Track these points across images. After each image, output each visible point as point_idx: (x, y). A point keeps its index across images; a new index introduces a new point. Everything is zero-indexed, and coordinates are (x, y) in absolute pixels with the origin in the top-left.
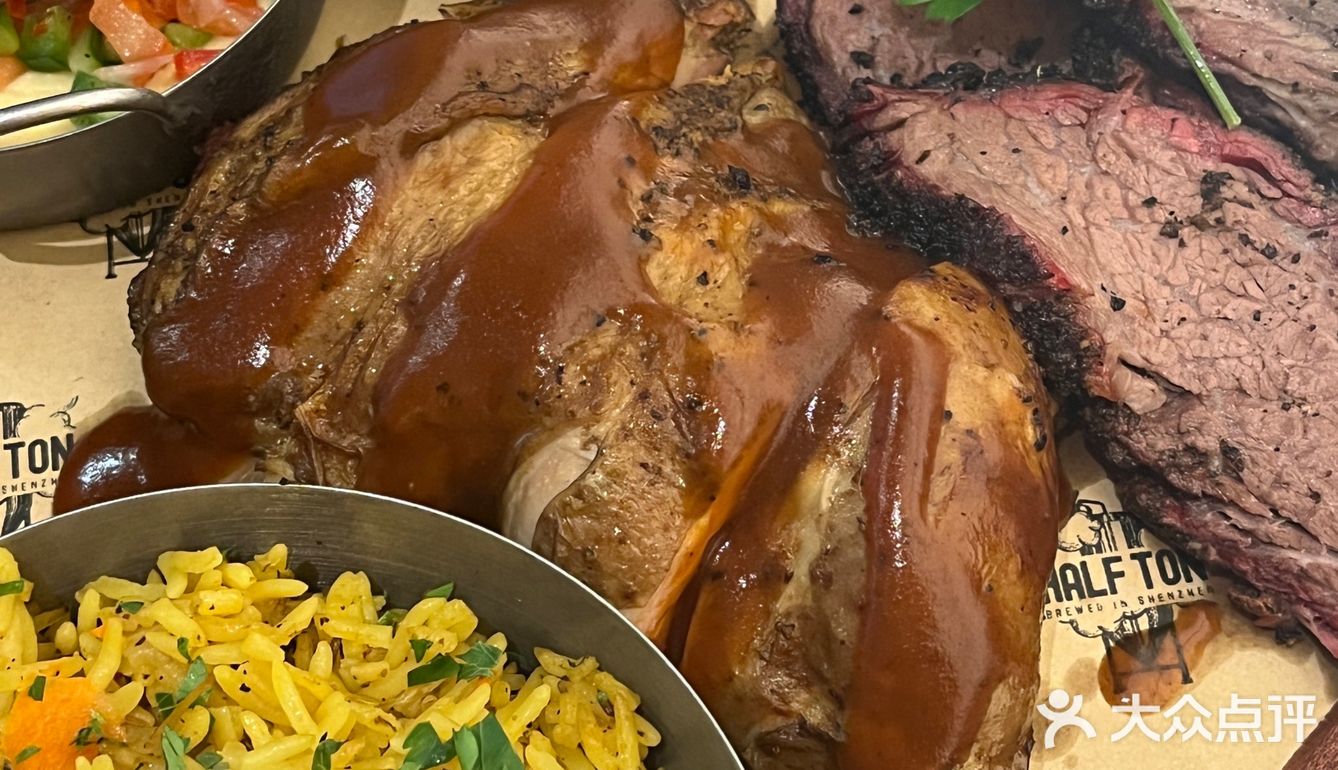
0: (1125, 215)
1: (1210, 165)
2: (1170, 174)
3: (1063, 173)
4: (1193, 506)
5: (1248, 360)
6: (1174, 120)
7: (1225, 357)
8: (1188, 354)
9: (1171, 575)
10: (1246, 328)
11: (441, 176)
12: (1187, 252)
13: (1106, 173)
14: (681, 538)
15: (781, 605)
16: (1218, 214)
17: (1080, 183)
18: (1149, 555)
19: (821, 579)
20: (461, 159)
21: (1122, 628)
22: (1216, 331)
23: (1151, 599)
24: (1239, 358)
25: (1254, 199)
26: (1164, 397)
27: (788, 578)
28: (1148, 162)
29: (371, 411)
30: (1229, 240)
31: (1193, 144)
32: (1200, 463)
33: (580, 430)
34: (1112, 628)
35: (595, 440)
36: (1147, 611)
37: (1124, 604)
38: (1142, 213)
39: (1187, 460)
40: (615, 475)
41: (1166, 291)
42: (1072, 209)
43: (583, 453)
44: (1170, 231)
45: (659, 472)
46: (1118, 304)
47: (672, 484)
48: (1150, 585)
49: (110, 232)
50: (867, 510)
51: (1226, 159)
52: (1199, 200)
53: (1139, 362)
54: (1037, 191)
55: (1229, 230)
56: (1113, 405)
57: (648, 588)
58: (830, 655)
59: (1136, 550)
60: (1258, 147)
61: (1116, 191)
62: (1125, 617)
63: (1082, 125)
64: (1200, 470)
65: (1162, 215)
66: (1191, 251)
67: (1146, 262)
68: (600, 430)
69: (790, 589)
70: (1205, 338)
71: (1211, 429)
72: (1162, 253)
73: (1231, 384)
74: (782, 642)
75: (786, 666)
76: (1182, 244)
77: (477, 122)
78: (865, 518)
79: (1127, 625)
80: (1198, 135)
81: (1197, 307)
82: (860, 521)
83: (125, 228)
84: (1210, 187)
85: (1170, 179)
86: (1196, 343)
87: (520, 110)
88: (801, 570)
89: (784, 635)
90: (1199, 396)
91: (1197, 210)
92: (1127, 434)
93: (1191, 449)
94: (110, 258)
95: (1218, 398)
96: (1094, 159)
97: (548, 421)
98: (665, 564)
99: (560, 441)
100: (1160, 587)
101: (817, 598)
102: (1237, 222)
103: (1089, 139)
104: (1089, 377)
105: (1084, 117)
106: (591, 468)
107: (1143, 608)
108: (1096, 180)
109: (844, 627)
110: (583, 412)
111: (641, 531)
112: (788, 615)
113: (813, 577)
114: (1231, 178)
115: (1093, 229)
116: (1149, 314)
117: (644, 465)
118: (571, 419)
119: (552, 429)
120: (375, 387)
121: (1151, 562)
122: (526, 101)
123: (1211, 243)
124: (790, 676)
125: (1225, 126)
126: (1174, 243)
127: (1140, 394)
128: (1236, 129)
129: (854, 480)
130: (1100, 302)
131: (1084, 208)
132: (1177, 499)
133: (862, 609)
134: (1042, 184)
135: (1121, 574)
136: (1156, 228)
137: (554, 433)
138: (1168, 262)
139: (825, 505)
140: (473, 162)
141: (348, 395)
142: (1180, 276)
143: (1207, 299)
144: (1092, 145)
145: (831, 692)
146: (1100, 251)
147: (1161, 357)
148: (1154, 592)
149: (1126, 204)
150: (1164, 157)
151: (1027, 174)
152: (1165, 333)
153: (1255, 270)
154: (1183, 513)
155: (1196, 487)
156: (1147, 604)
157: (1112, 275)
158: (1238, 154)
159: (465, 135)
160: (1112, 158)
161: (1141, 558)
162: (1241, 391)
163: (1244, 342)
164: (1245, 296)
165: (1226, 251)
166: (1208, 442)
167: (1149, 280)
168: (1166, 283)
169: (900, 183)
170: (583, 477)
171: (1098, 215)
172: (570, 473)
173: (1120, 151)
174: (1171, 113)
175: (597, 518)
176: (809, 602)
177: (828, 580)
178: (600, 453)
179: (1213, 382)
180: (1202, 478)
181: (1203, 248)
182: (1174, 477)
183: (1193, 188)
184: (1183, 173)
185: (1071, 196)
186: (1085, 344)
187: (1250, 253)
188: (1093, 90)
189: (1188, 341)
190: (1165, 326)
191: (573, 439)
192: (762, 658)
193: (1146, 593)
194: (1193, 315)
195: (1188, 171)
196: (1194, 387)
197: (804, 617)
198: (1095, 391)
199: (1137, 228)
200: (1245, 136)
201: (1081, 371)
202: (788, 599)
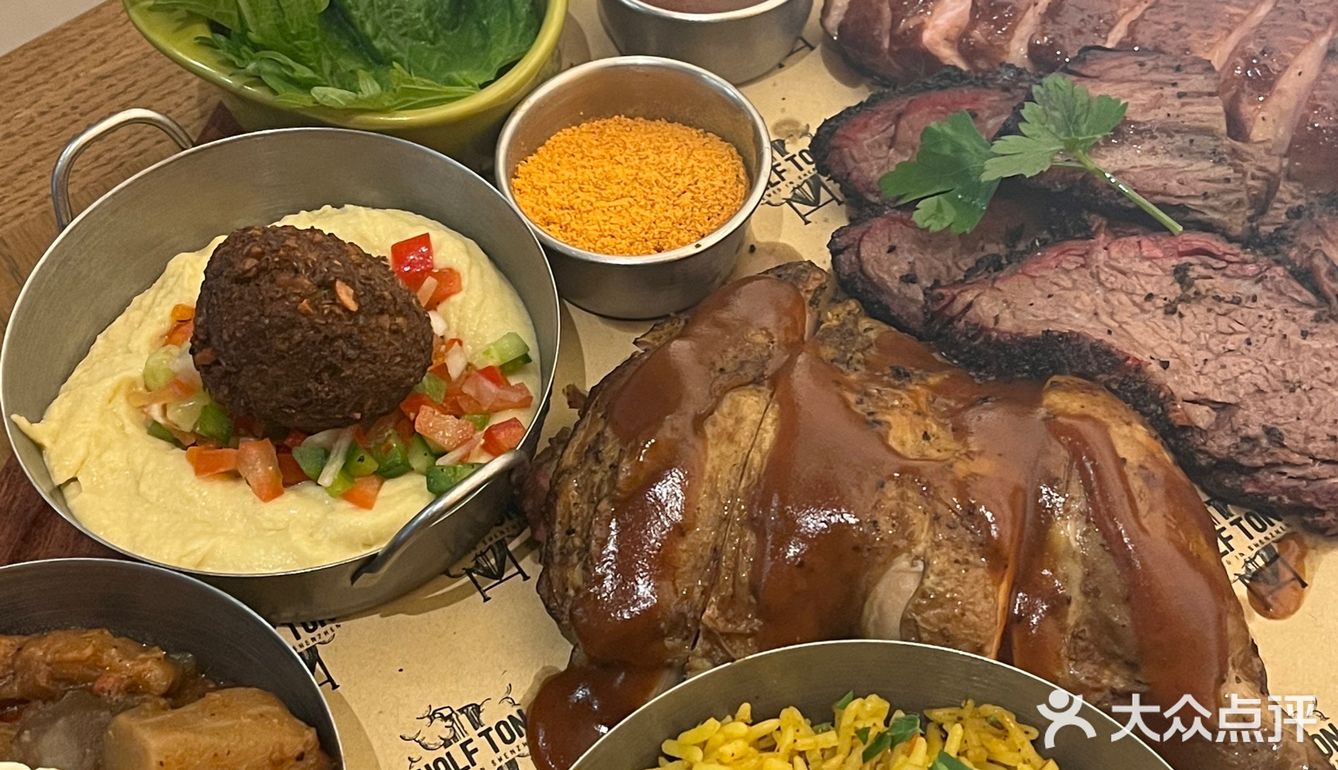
0: (1137, 310)
1: (1175, 262)
2: (1152, 276)
3: (1087, 299)
4: (1259, 475)
5: (1256, 371)
6: (1139, 242)
7: (1242, 374)
8: (1219, 381)
9: (1260, 527)
10: (1245, 352)
11: (725, 437)
12: (1185, 319)
13: (1113, 290)
14: (996, 600)
15: (1071, 621)
16: (1193, 289)
17: (1100, 301)
18: (1240, 519)
19: (1090, 593)
20: (731, 422)
21: (1248, 569)
22: (1228, 360)
23: (1257, 545)
24: (1250, 371)
25: (1210, 272)
26: (1214, 413)
27: (1069, 601)
28: (1136, 274)
29: (753, 600)
30: (1208, 302)
31: (1158, 253)
32: (1255, 446)
33: (905, 555)
34: (1243, 572)
35: (917, 558)
36: (1257, 553)
37: (1242, 555)
38: (1148, 305)
39: (1246, 446)
40: (942, 573)
41: (1186, 347)
42: (1104, 318)
43: (915, 569)
44: (1170, 310)
45: (967, 562)
46: (1165, 365)
47: (978, 567)
48: (1251, 537)
49: (469, 572)
50: (1105, 536)
51: (1182, 254)
52: (1178, 286)
53: (1193, 396)
54: (1077, 316)
55: (1205, 297)
56: (1190, 427)
57: (989, 641)
58: (1118, 640)
59: (1231, 519)
60: (1199, 240)
61: (1124, 298)
62: (1246, 562)
63: (1083, 266)
64: (1257, 450)
65: (1160, 302)
66: (1189, 317)
67: (1166, 333)
68: (920, 549)
69: (1073, 607)
70: (1223, 367)
71: (1253, 421)
72: (1172, 324)
73: (1252, 389)
74: (1082, 644)
75: (1089, 658)
76: (1181, 316)
77: (728, 395)
78: (1104, 542)
79: (1250, 566)
80: (1158, 246)
81: (1209, 349)
82: (1103, 545)
83: (478, 565)
84: (1181, 274)
85: (1154, 279)
86: (1220, 372)
87: (750, 379)
88: (1075, 593)
89: (1081, 638)
90: (1236, 405)
91: (1179, 292)
92: (1204, 444)
93: (1247, 439)
94: (479, 588)
95: (1249, 402)
96: (1101, 284)
97: (880, 559)
98: (993, 620)
99: (893, 568)
100: (1258, 536)
101: (1093, 606)
102: (1208, 290)
103: (1092, 274)
104: (1172, 415)
105: (1081, 260)
106: (924, 575)
107: (1254, 552)
108: (1109, 296)
109: (1120, 616)
110: (902, 543)
111: (971, 603)
112: (1077, 625)
113: (1086, 594)
114: (1191, 265)
115: (1124, 326)
116: (1185, 365)
117: (957, 561)
118: (896, 551)
119: (885, 563)
120: (750, 582)
121: (1244, 523)
122: (751, 372)
123: (1199, 309)
124: (1093, 663)
125: (1172, 234)
126: (1176, 316)
127: (1202, 416)
128: (1181, 233)
129: (1088, 521)
130: (1155, 367)
131: (1112, 315)
132: (1246, 474)
133: (1127, 600)
134: (1078, 311)
135: (1230, 537)
136: (1160, 313)
137: (886, 565)
138: (1179, 330)
139: (1075, 544)
140: (739, 421)
141: (732, 596)
142: (1190, 335)
143: (1213, 342)
144: (1095, 276)
145: (1126, 663)
146: (1136, 336)
147: (1204, 387)
148: (1256, 541)
149: (1135, 303)
150: (1145, 266)
151: (1065, 308)
152: (1200, 373)
153: (1232, 314)
154: (1256, 481)
155: (1259, 462)
156: (1256, 549)
157: (1152, 349)
158: (1189, 248)
159: (726, 406)
160: (1112, 279)
161: (1236, 522)
162: (1260, 391)
163: (1249, 360)
164: (1235, 332)
165: (1209, 310)
166: (1254, 430)
167: (1175, 345)
168: (1184, 342)
169: (997, 340)
170: (921, 583)
171: (1122, 317)
172: (910, 585)
173: (1115, 273)
174: (1134, 239)
175: (941, 606)
176: (1089, 610)
177: (1096, 592)
178: (927, 564)
179: (1242, 392)
180: (1260, 454)
181: (1194, 314)
182: (1244, 461)
183: (1171, 279)
184: (1160, 272)
185: (1099, 311)
186: (1162, 395)
187: (1226, 306)
188: (1079, 242)
189: (1215, 373)
190: (1198, 368)
191: (903, 562)
192: (1071, 659)
193: (1251, 543)
194: (1209, 356)
195: (1164, 270)
196: (1232, 399)
197: (1089, 622)
198: (1179, 422)
199: (1147, 316)
200: (1186, 236)
201: (1166, 412)
202: (1073, 615)
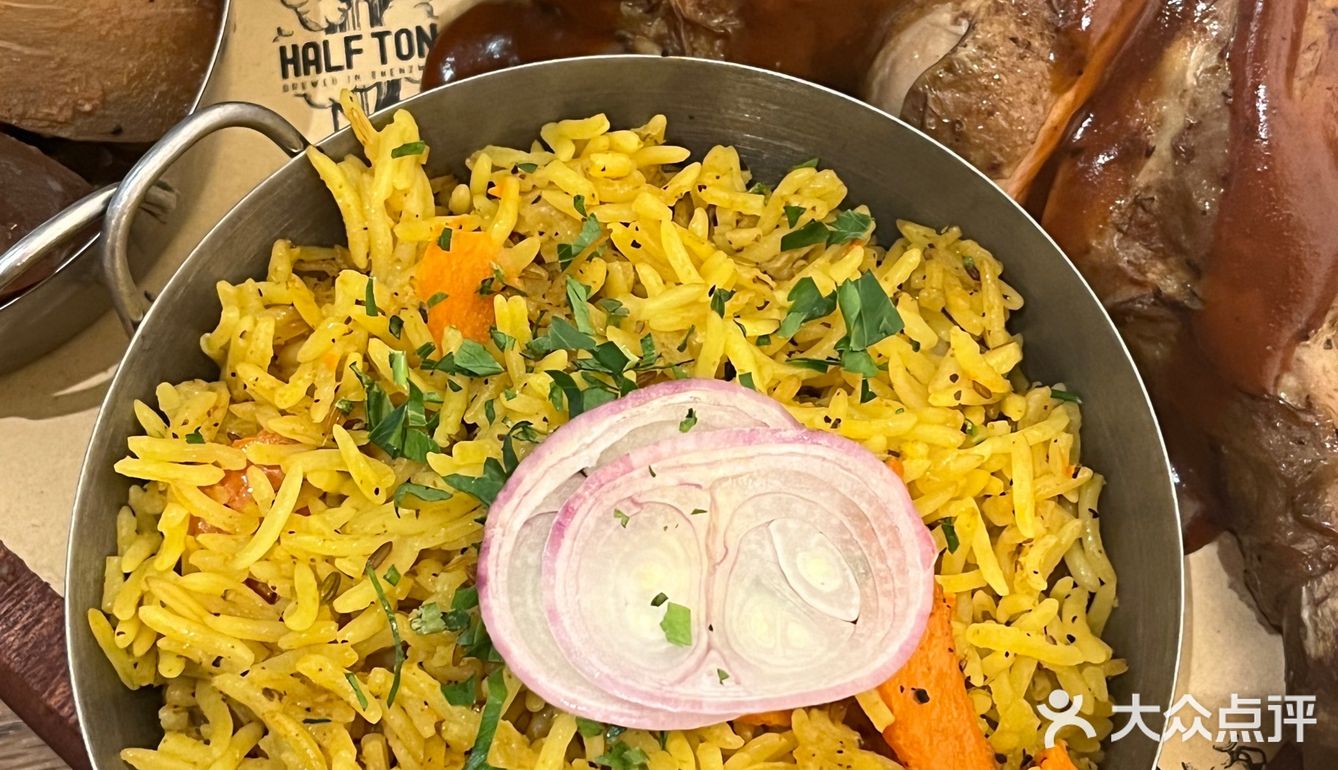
14: (1047, 111)
15: (1142, 179)
19: (1182, 153)
27: (1149, 152)
33: (950, 6)
35: (964, 15)
40: (986, 48)
43: (955, 29)
45: (1028, 46)
47: (1040, 58)
50: (1233, 85)
57: (1014, 160)
58: (1190, 228)
69: (1152, 163)
74: (1140, 213)
75: (1142, 238)
78: (1231, 92)
82: (1225, 94)
88: (1162, 144)
89: (1143, 208)
98: (1030, 136)
99: (928, 18)
101: (1178, 172)
106: (962, 40)
109: (1206, 199)
112: (1148, 188)
113: (1176, 152)
117: (1014, 40)
124: (1147, 247)
129: (1222, 56)
133: (1225, 180)
137: (922, 10)
139: (1191, 80)
145: (1188, 263)
170: (953, 52)
172: (940, 47)
175: (967, 90)
176: (1170, 176)
177: (1191, 153)
178: (971, 27)
191: (943, 14)
192: (1120, 230)
197: (1164, 190)
202: (1149, 174)
